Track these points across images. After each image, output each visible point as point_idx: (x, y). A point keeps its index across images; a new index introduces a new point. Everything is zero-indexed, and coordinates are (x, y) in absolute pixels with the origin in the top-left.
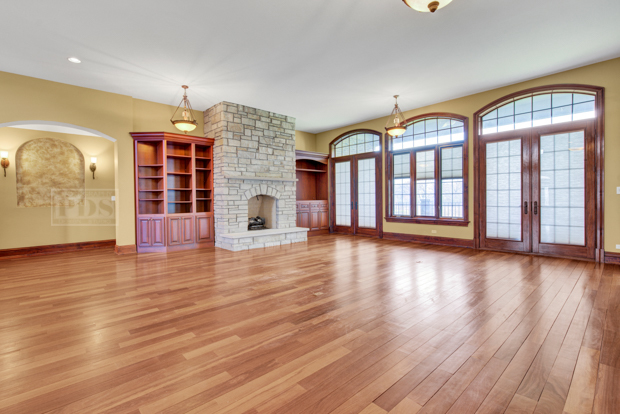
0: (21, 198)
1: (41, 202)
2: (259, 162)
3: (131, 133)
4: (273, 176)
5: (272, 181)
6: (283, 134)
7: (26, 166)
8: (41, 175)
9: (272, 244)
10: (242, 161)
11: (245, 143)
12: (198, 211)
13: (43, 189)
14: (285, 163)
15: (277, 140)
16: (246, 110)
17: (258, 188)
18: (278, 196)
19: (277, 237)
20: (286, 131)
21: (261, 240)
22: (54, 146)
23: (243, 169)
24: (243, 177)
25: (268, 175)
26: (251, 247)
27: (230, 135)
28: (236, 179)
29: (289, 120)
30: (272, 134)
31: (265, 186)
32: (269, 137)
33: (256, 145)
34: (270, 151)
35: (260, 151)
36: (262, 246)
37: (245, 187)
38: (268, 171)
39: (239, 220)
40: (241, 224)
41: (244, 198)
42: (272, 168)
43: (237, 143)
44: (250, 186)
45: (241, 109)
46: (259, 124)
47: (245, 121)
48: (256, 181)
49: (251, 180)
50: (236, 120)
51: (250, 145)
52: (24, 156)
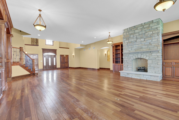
0: (108, 60)
2: (137, 46)
3: (112, 45)
4: (144, 50)
5: (144, 52)
6: (150, 31)
10: (130, 47)
11: (130, 40)
14: (152, 43)
15: (146, 34)
16: (131, 28)
17: (136, 56)
20: (153, 27)
23: (129, 50)
24: (130, 52)
25: (141, 50)
27: (125, 39)
28: (127, 53)
29: (154, 21)
30: (144, 32)
31: (140, 55)
32: (142, 34)
33: (135, 39)
34: (142, 40)
35: (137, 41)
37: (131, 55)
38: (141, 48)
39: (128, 67)
40: (129, 68)
41: (130, 59)
42: (143, 47)
43: (127, 41)
44: (133, 55)
45: (129, 29)
46: (136, 31)
47: (130, 33)
48: (135, 53)
49: (133, 53)
50: (127, 34)
51: (133, 40)
52: (108, 53)
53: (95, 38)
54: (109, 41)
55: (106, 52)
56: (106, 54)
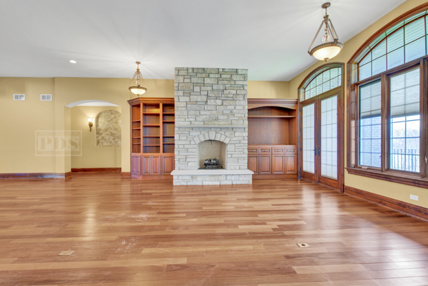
0: (98, 142)
1: (106, 144)
2: (208, 113)
3: (128, 101)
4: (222, 124)
5: (221, 128)
6: (232, 87)
7: (100, 125)
8: (106, 130)
9: (210, 183)
10: (192, 112)
11: (194, 98)
12: (164, 152)
13: (107, 138)
14: (235, 111)
15: (226, 92)
16: (195, 71)
17: (206, 135)
18: (226, 141)
19: (216, 178)
20: (237, 83)
21: (199, 179)
22: (112, 114)
23: (191, 119)
24: (192, 126)
25: (216, 122)
26: (189, 184)
27: (181, 93)
28: (186, 128)
29: (240, 72)
30: (221, 87)
31: (214, 133)
32: (218, 90)
33: (204, 98)
34: (219, 102)
35: (209, 103)
36: (200, 183)
37: (193, 133)
38: (217, 119)
39: (188, 160)
40: (189, 164)
41: (193, 143)
42: (220, 117)
43: (187, 99)
44: (199, 133)
45: (190, 71)
46: (207, 81)
47: (194, 80)
48: (204, 128)
49: (199, 128)
50: (186, 81)
51: (199, 99)
52: (100, 120)
53: (73, 62)
54: (139, 87)
55: (91, 118)
56: (91, 125)
